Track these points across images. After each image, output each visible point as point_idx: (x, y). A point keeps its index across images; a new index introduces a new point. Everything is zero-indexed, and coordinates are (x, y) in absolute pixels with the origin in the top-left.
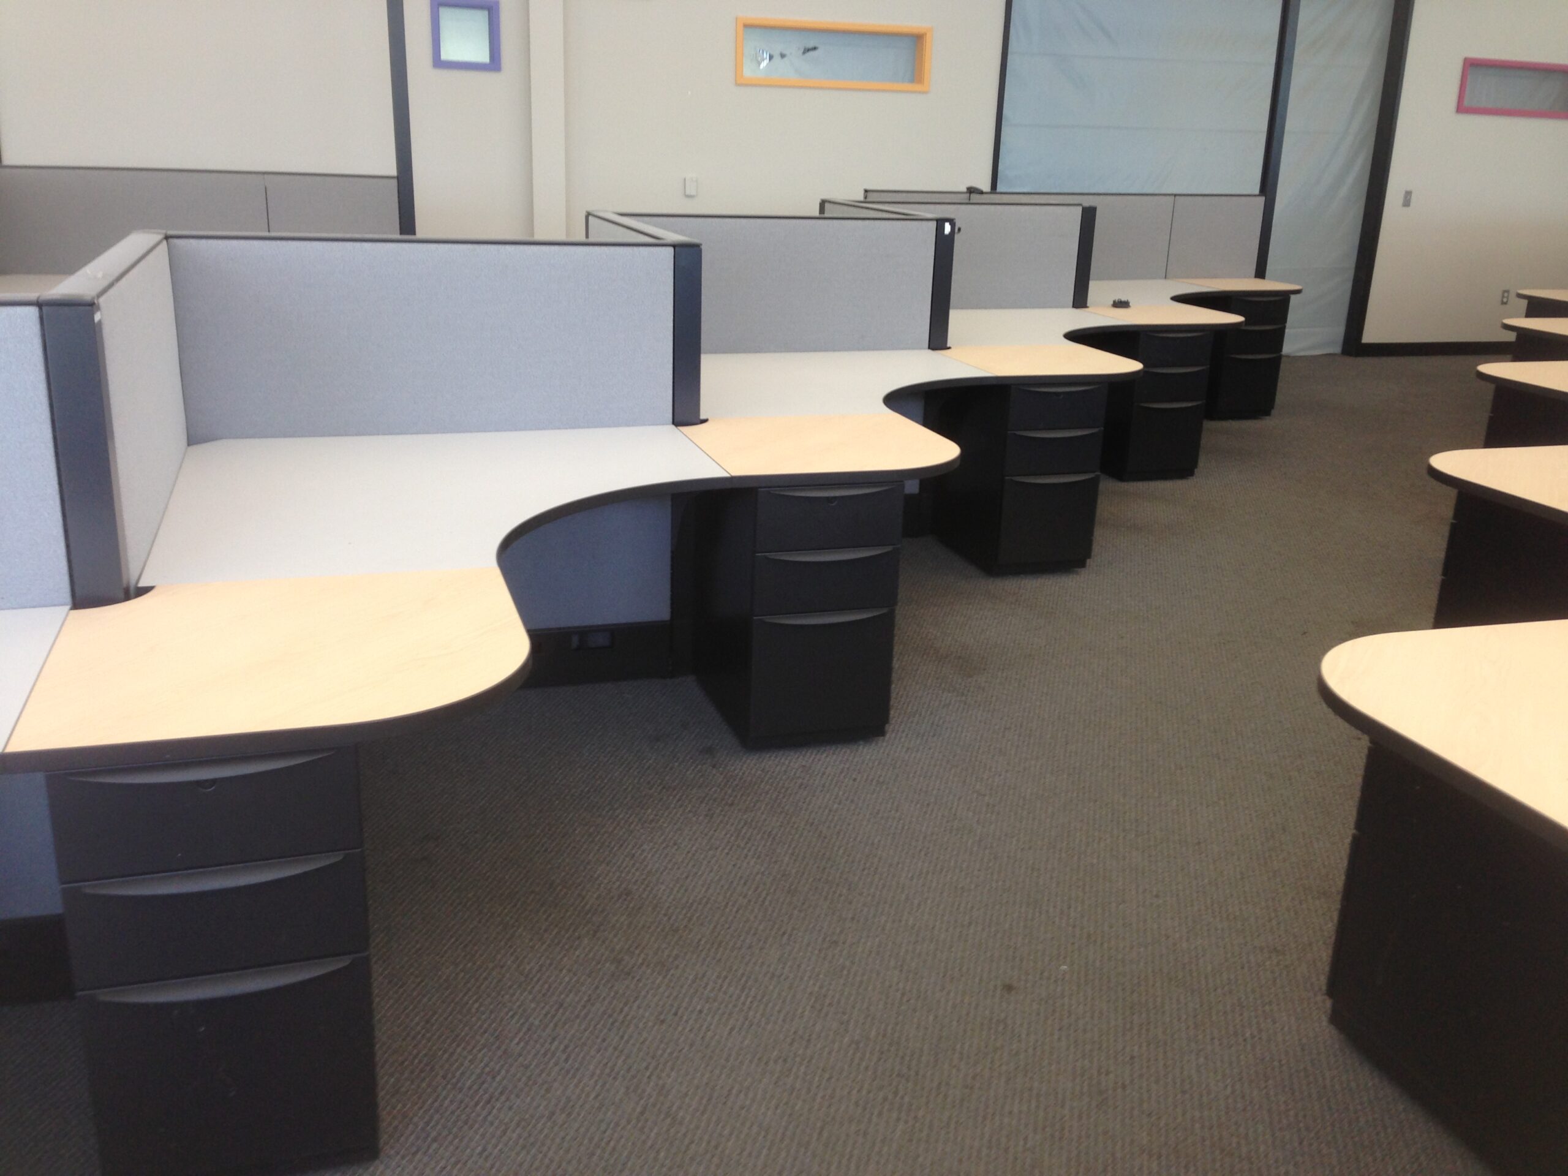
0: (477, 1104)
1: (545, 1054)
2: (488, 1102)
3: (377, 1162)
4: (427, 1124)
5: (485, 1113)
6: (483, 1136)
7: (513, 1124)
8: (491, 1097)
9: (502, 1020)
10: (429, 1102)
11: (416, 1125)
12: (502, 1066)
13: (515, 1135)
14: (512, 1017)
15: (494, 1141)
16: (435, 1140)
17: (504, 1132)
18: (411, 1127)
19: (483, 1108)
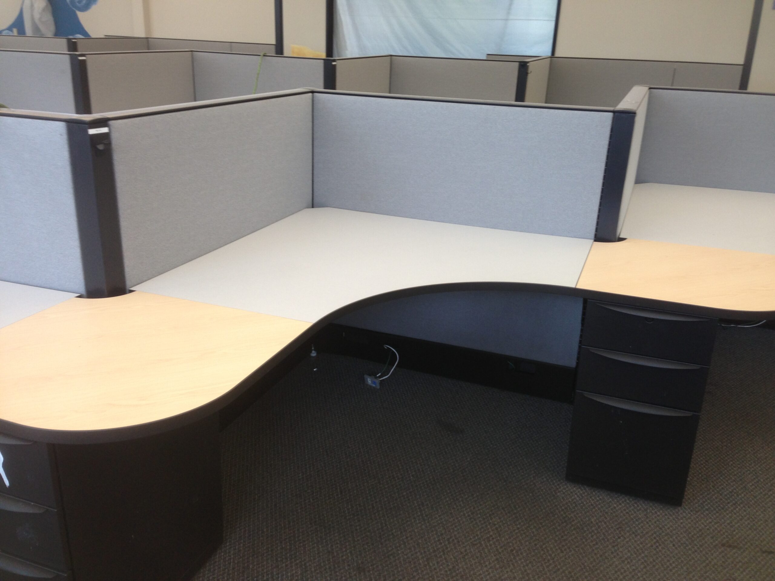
0: (729, 503)
1: (765, 495)
2: (734, 504)
3: (679, 508)
4: (704, 502)
5: (732, 508)
6: (731, 517)
7: (746, 518)
8: (736, 503)
9: (744, 473)
10: (706, 493)
11: (699, 501)
12: (742, 493)
13: (746, 523)
14: (749, 474)
15: (736, 521)
16: (707, 510)
17: (741, 520)
18: (696, 501)
19: (732, 506)
